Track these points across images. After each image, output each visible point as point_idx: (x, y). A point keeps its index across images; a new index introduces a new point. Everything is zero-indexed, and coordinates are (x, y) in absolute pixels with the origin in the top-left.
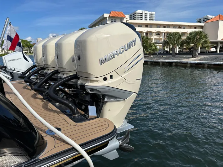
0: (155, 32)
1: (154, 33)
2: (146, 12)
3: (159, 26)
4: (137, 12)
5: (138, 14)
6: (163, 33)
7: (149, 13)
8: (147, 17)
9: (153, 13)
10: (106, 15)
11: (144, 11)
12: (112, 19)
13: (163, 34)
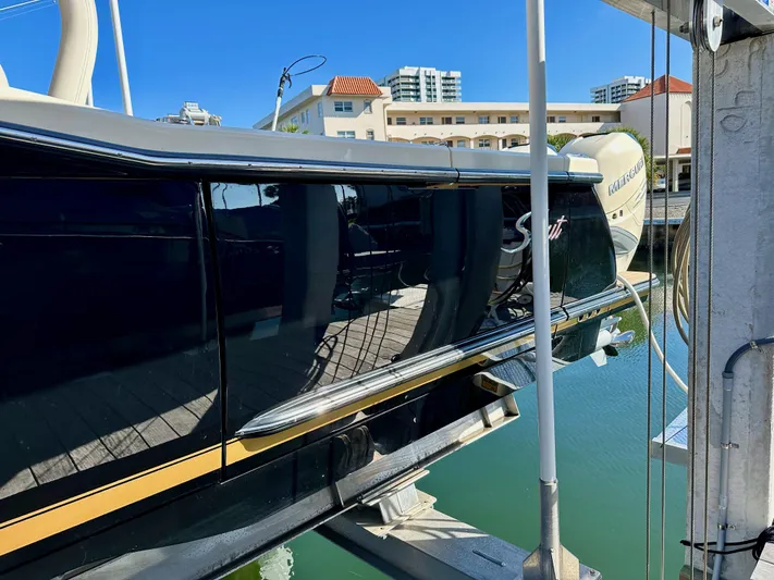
0: (475, 139)
1: (472, 142)
2: (433, 71)
3: (485, 117)
4: (402, 72)
5: (406, 80)
6: (499, 139)
7: (439, 74)
8: (435, 90)
9: (454, 74)
10: (318, 90)
11: (423, 69)
12: (338, 100)
13: (501, 141)
